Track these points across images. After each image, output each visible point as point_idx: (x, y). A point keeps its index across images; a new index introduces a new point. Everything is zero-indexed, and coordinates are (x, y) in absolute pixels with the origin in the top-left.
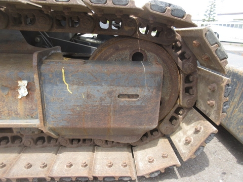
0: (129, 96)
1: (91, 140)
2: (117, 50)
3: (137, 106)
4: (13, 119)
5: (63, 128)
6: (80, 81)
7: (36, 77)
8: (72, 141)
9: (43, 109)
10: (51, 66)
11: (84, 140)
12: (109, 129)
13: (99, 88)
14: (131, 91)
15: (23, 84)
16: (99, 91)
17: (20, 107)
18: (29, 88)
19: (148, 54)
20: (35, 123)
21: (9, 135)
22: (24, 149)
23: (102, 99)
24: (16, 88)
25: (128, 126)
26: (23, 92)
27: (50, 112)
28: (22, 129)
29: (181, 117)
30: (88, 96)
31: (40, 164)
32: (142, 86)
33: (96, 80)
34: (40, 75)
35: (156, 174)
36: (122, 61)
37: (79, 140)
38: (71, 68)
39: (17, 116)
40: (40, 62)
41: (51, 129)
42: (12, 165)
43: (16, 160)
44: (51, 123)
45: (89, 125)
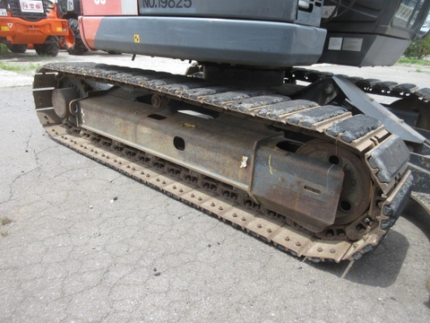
0: (314, 190)
1: (285, 218)
2: (317, 149)
3: (318, 200)
4: (234, 180)
5: (262, 198)
6: (279, 167)
7: (253, 157)
8: (270, 212)
9: (252, 180)
10: (265, 152)
11: (279, 215)
12: (294, 211)
13: (291, 176)
14: (314, 186)
15: (245, 158)
16: (291, 179)
17: (240, 174)
18: (248, 163)
19: (344, 159)
20: (246, 187)
21: (230, 191)
22: (237, 205)
23: (292, 186)
24: (241, 160)
25: (308, 214)
26: (244, 164)
27: (257, 183)
28: (238, 189)
29: (369, 227)
30: (283, 180)
31: (241, 217)
32: (324, 185)
33: (290, 169)
34: (255, 156)
35: (317, 261)
36: (317, 161)
37: (275, 214)
38: (275, 156)
39: (237, 179)
40: (258, 148)
41: (254, 196)
42: (226, 211)
43: (230, 209)
44: (256, 192)
45: (280, 202)
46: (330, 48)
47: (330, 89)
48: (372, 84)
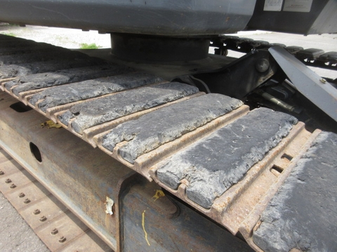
15: (110, 201)
18: (114, 209)
24: (104, 201)
39: (103, 227)
46: (266, 9)
47: (264, 66)
48: (316, 55)
